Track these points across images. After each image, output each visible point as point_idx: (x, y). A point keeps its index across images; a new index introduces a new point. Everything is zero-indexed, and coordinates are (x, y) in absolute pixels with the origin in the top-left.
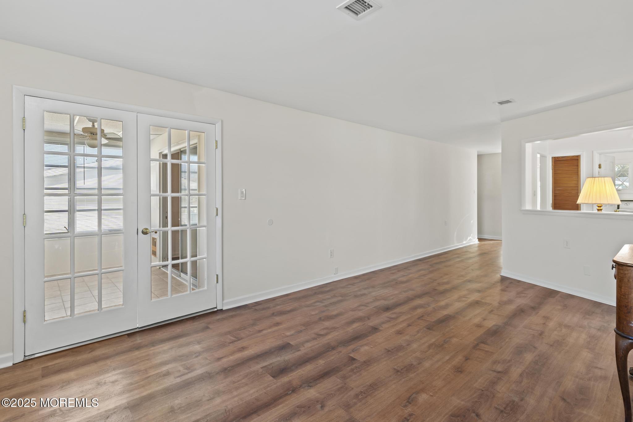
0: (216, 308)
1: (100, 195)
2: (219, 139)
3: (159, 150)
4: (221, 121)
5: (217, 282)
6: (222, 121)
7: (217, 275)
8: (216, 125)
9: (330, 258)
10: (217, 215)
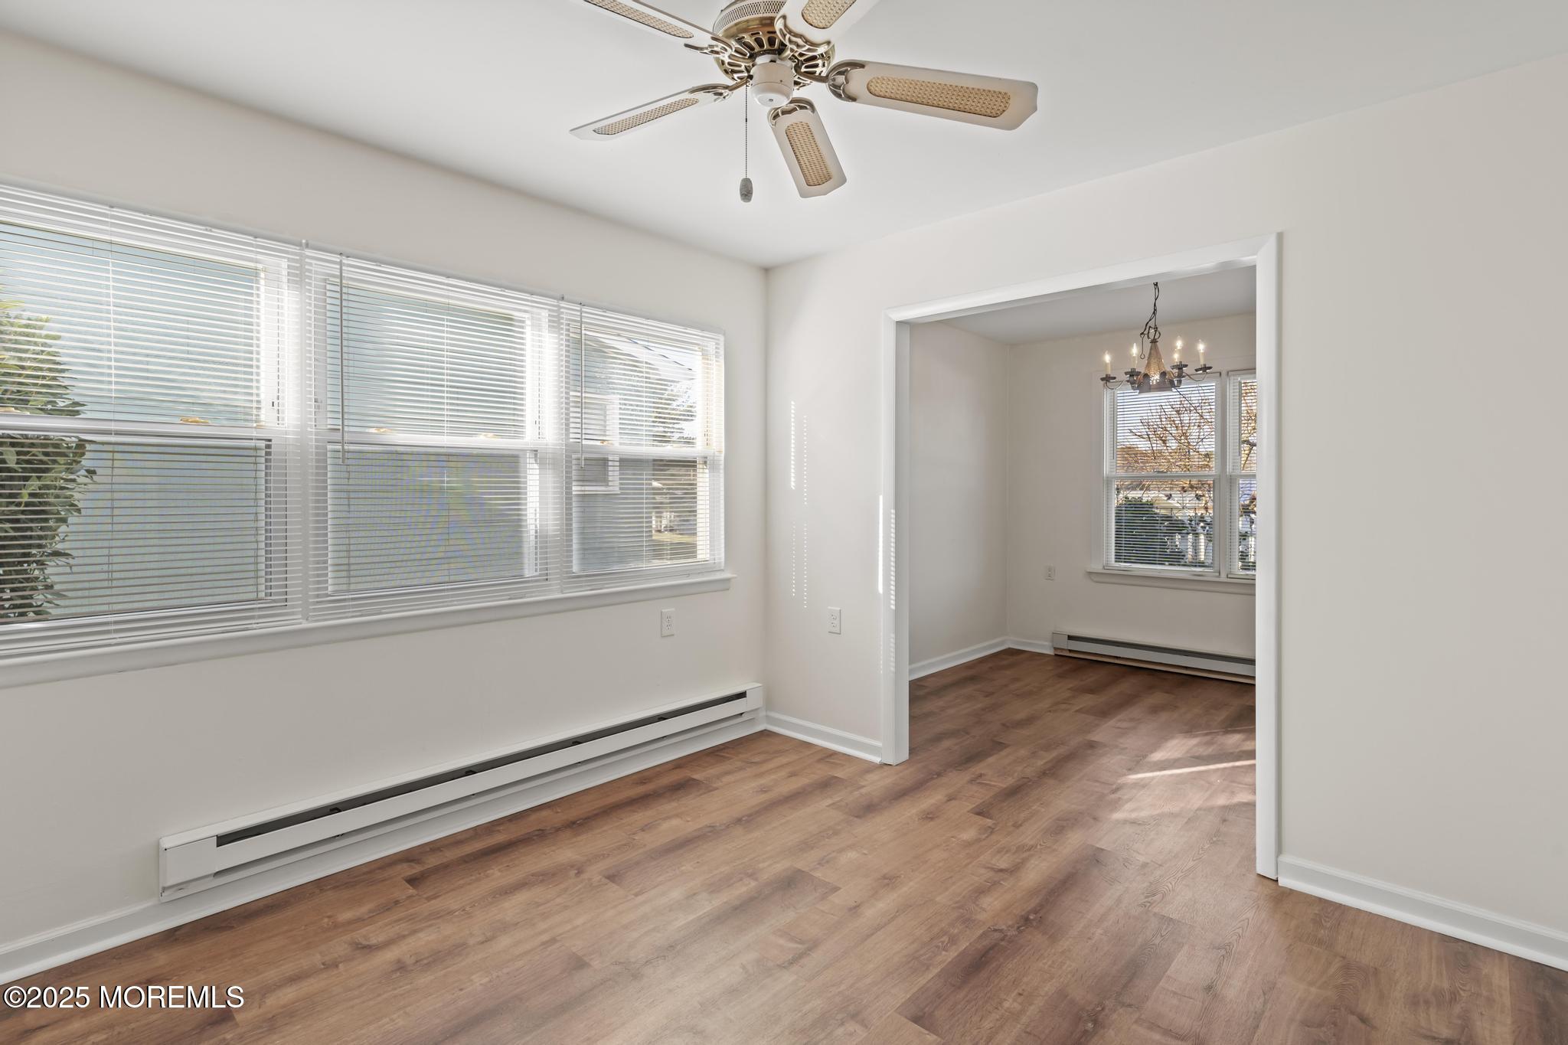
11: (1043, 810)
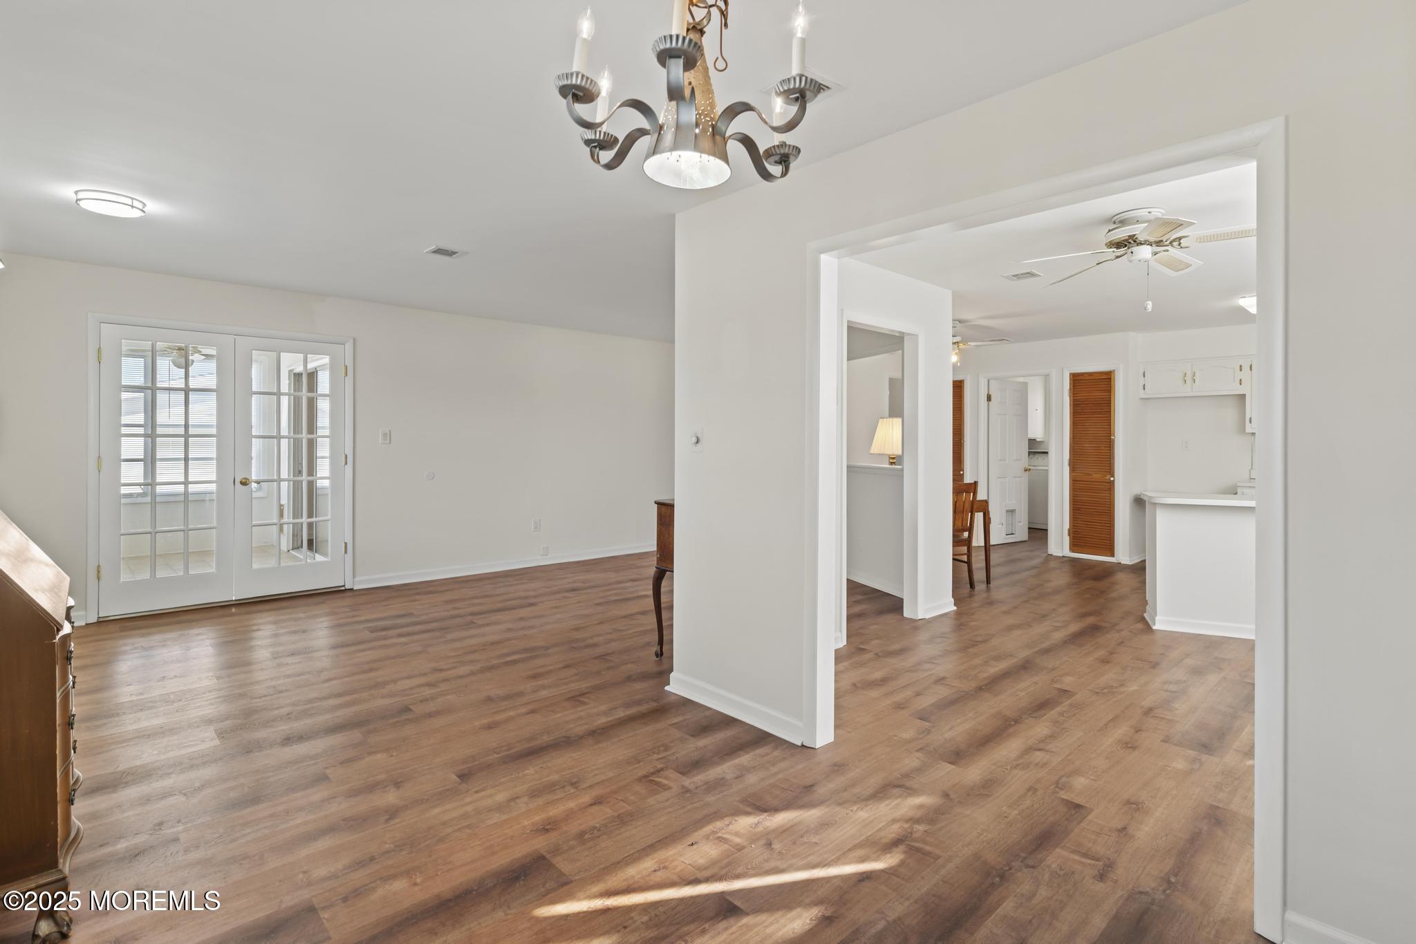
0: (344, 586)
1: (187, 436)
2: (349, 363)
3: (288, 367)
4: (352, 341)
5: (346, 552)
6: (354, 340)
7: (345, 543)
8: (346, 345)
9: (534, 531)
10: (346, 463)
11: (1004, 809)
